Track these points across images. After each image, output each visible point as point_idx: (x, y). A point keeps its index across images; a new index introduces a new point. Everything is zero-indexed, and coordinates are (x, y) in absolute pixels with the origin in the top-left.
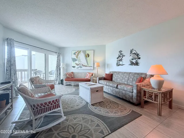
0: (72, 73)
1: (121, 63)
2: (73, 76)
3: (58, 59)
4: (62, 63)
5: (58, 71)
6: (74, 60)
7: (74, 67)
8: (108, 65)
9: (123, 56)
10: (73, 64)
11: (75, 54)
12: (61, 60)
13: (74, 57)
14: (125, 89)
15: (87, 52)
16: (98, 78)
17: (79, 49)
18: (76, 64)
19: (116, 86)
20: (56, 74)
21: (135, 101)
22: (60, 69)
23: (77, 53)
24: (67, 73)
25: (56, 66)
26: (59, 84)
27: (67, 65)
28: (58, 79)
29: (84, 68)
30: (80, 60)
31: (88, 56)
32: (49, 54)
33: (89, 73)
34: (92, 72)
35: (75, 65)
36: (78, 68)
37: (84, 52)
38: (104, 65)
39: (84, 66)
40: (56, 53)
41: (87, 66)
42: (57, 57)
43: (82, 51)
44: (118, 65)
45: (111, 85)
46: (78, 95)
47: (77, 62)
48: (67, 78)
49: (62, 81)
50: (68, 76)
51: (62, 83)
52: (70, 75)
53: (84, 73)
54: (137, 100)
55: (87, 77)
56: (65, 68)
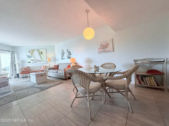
0: (28, 67)
1: (63, 57)
2: (28, 70)
3: (12, 57)
4: (17, 60)
5: (13, 67)
6: (29, 57)
7: (29, 62)
8: (57, 59)
9: (64, 53)
10: (29, 60)
11: (29, 52)
12: (15, 57)
13: (29, 54)
14: (60, 72)
15: (41, 51)
16: (48, 69)
17: (33, 48)
18: (32, 60)
19: (56, 72)
20: (11, 70)
21: (64, 78)
22: (15, 65)
23: (32, 51)
24: (23, 68)
25: (10, 63)
26: (15, 78)
27: (23, 62)
28: (14, 73)
29: (38, 62)
30: (34, 57)
31: (42, 53)
32: (1, 53)
33: (43, 66)
34: (45, 65)
35: (30, 61)
36: (33, 63)
37: (38, 50)
38: (55, 59)
39: (39, 61)
40: (9, 51)
41: (41, 61)
42: (10, 55)
43: (36, 50)
44: (62, 59)
45: (54, 71)
46: (30, 81)
47: (32, 58)
48: (23, 71)
49: (18, 75)
50: (23, 70)
51: (18, 77)
52: (25, 69)
53: (39, 66)
54: (65, 77)
55: (42, 69)
56: (21, 64)
